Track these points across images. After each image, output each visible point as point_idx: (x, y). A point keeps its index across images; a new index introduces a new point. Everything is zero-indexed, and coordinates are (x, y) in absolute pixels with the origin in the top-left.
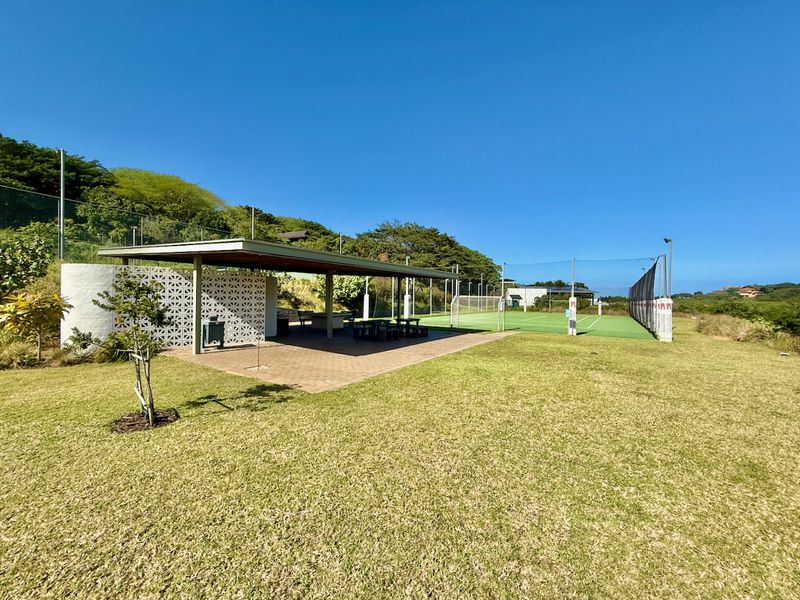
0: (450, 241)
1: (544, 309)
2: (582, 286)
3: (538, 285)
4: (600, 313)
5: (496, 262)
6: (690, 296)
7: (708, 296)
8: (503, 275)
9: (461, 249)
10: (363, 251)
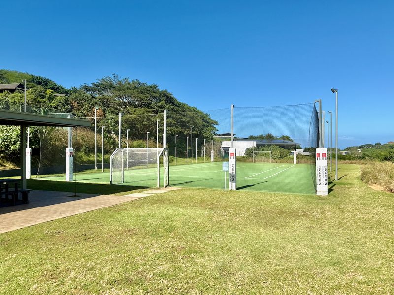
0: (168, 97)
1: (250, 160)
2: (288, 138)
3: (251, 138)
4: (295, 162)
5: (213, 118)
6: (372, 146)
7: (385, 146)
8: (221, 129)
9: (179, 105)
10: (76, 104)
